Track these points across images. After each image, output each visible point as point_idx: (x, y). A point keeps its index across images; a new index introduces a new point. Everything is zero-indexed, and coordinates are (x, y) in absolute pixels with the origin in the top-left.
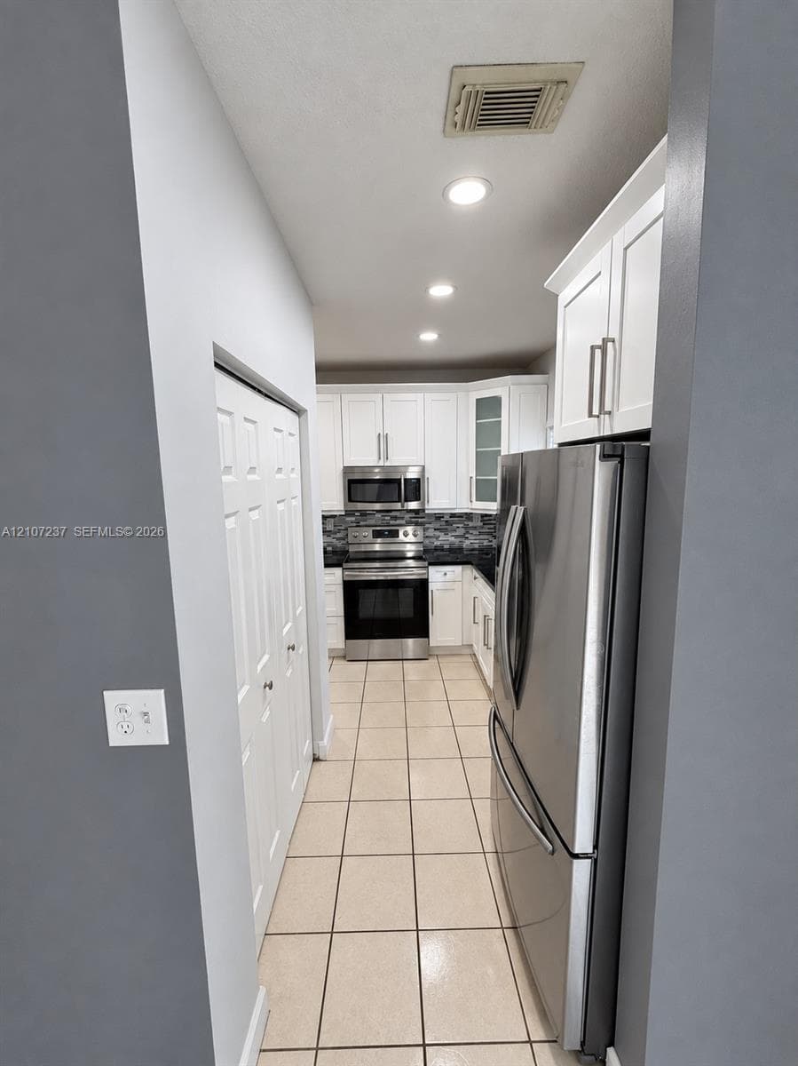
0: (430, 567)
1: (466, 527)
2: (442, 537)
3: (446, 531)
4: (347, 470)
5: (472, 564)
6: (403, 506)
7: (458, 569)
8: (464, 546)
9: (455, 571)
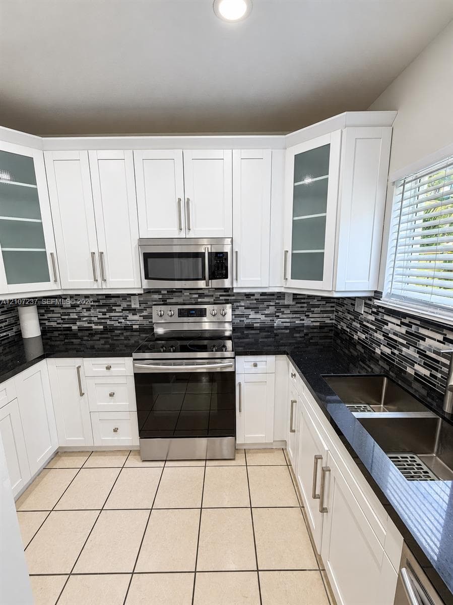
0: (237, 357)
1: (277, 305)
2: (252, 315)
3: (256, 309)
4: (142, 242)
5: (287, 354)
6: (207, 284)
7: (271, 359)
8: (275, 325)
9: (267, 362)
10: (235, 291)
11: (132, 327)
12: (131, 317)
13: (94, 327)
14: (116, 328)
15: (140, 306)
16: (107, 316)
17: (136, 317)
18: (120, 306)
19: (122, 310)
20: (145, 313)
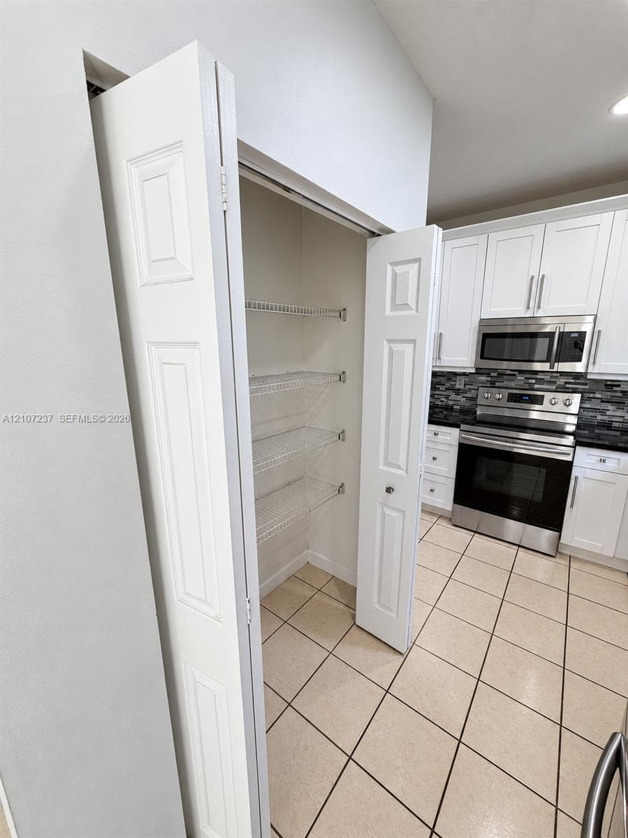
2: (612, 411)
3: (620, 405)
6: (552, 367)
7: (626, 457)
9: (620, 460)
10: (589, 377)
11: (453, 407)
12: (453, 396)
15: (465, 386)
17: (458, 398)
18: (444, 385)
19: (446, 389)
20: (469, 395)
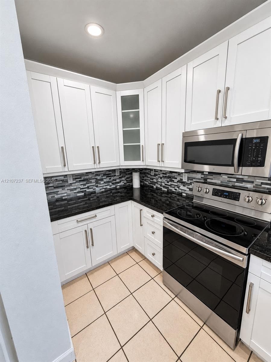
0: (252, 256)
11: (182, 194)
12: (182, 187)
13: (163, 189)
14: (173, 193)
15: (188, 181)
16: (169, 184)
17: (185, 188)
18: (176, 178)
19: (177, 182)
20: (190, 187)
